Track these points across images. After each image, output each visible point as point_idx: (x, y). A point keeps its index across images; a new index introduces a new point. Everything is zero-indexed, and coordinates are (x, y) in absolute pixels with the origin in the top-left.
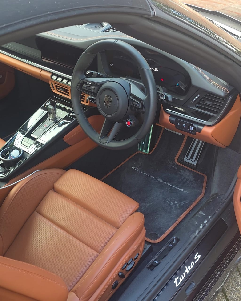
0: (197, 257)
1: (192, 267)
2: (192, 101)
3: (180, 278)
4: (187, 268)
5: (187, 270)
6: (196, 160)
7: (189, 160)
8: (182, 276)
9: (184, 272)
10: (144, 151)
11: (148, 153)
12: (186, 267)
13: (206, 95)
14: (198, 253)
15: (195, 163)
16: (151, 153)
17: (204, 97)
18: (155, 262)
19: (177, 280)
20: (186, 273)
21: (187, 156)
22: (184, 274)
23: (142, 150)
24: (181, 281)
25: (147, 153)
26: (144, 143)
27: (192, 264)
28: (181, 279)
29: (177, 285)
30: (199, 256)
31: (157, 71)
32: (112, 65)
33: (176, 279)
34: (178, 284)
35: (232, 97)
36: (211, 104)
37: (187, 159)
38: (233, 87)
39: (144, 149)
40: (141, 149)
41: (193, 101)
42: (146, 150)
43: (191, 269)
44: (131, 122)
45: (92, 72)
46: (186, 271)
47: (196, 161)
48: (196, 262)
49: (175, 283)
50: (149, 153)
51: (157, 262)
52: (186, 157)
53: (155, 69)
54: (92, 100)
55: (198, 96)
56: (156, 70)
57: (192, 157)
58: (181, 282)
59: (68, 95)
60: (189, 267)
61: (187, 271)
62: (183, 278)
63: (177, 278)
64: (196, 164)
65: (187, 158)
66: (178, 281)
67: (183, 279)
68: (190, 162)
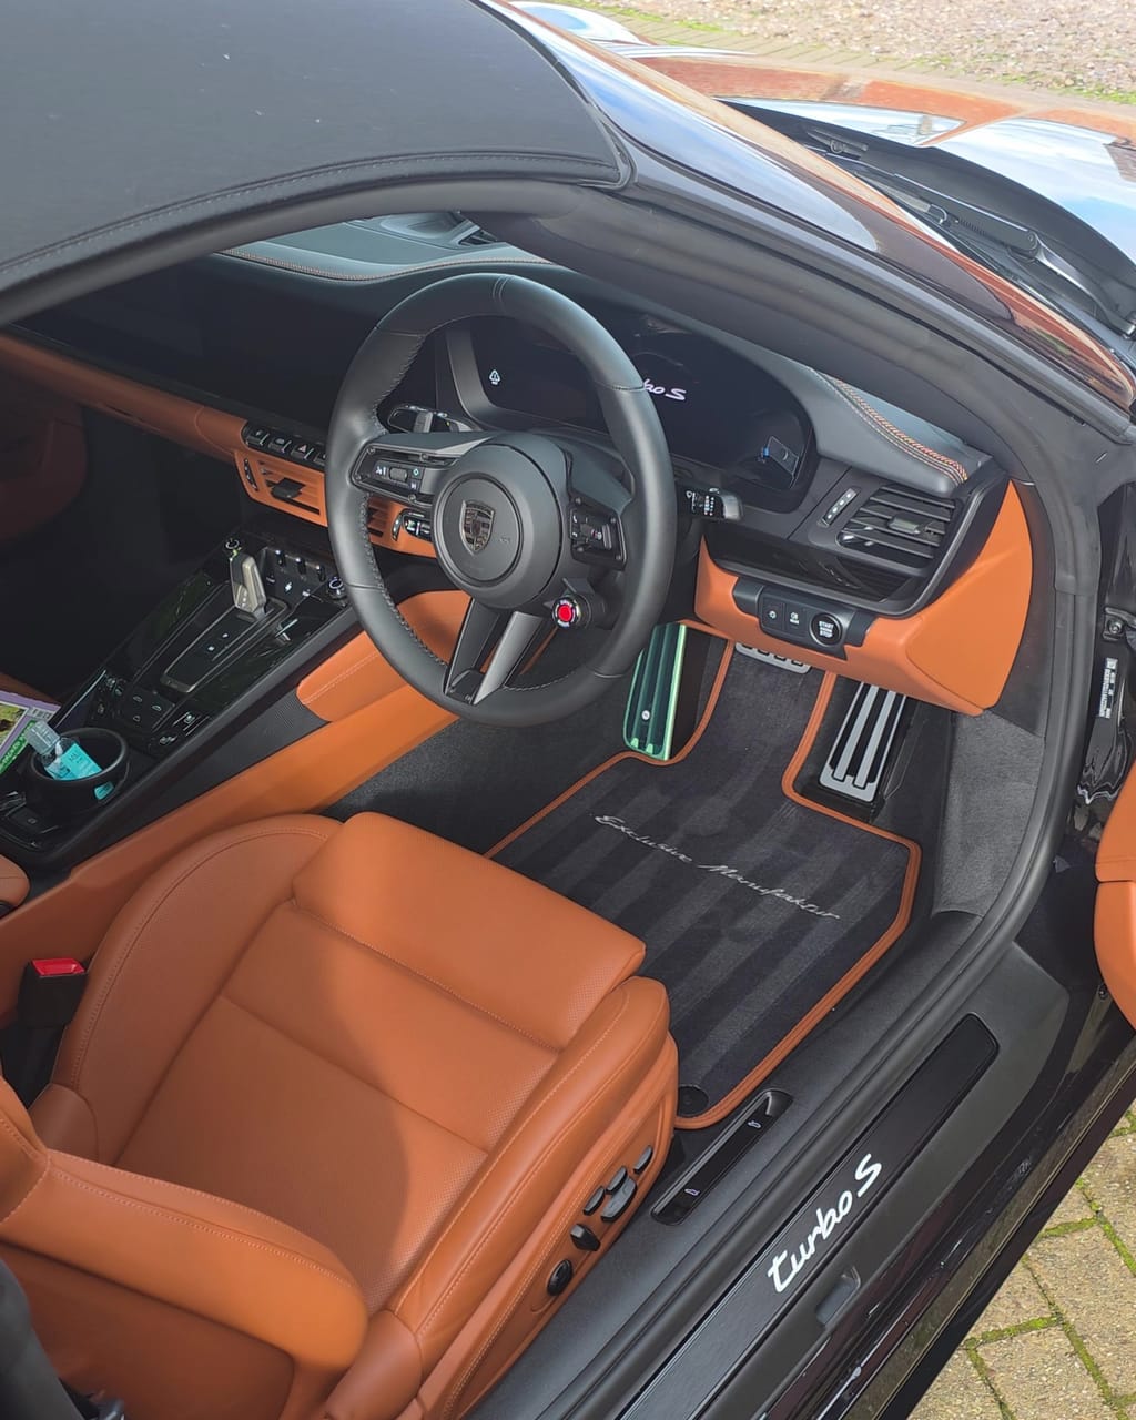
0: (869, 1171)
1: (843, 1213)
2: (825, 518)
3: (793, 1258)
4: (824, 1217)
5: (823, 1223)
6: (873, 781)
7: (843, 781)
8: (802, 1248)
9: (811, 1233)
10: (650, 749)
11: (666, 758)
12: (819, 1212)
13: (880, 492)
14: (869, 1157)
15: (868, 795)
16: (680, 757)
17: (872, 498)
18: (687, 1191)
19: (780, 1268)
20: (819, 1236)
21: (834, 765)
22: (811, 1239)
23: (642, 745)
24: (796, 1267)
25: (663, 761)
26: (650, 711)
27: (846, 1200)
28: (798, 1262)
29: (780, 1287)
30: (877, 1168)
31: (682, 398)
32: (495, 378)
33: (777, 1262)
34: (782, 1281)
35: (982, 496)
36: (917, 532)
37: (835, 776)
38: (986, 458)
39: (649, 738)
40: (635, 742)
41: (830, 516)
42: (659, 743)
43: (839, 1220)
44: (574, 608)
45: (412, 411)
46: (817, 1231)
47: (873, 786)
48: (860, 1194)
49: (772, 1276)
50: (671, 757)
51: (697, 1193)
52: (827, 769)
53: (674, 391)
54: (415, 527)
55: (849, 496)
56: (678, 395)
57: (853, 770)
58: (797, 1274)
59: (317, 512)
60: (832, 1212)
61: (823, 1229)
62: (805, 1256)
63: (779, 1256)
64: (870, 799)
65: (832, 771)
66: (785, 1269)
67: (806, 1261)
68: (847, 788)
